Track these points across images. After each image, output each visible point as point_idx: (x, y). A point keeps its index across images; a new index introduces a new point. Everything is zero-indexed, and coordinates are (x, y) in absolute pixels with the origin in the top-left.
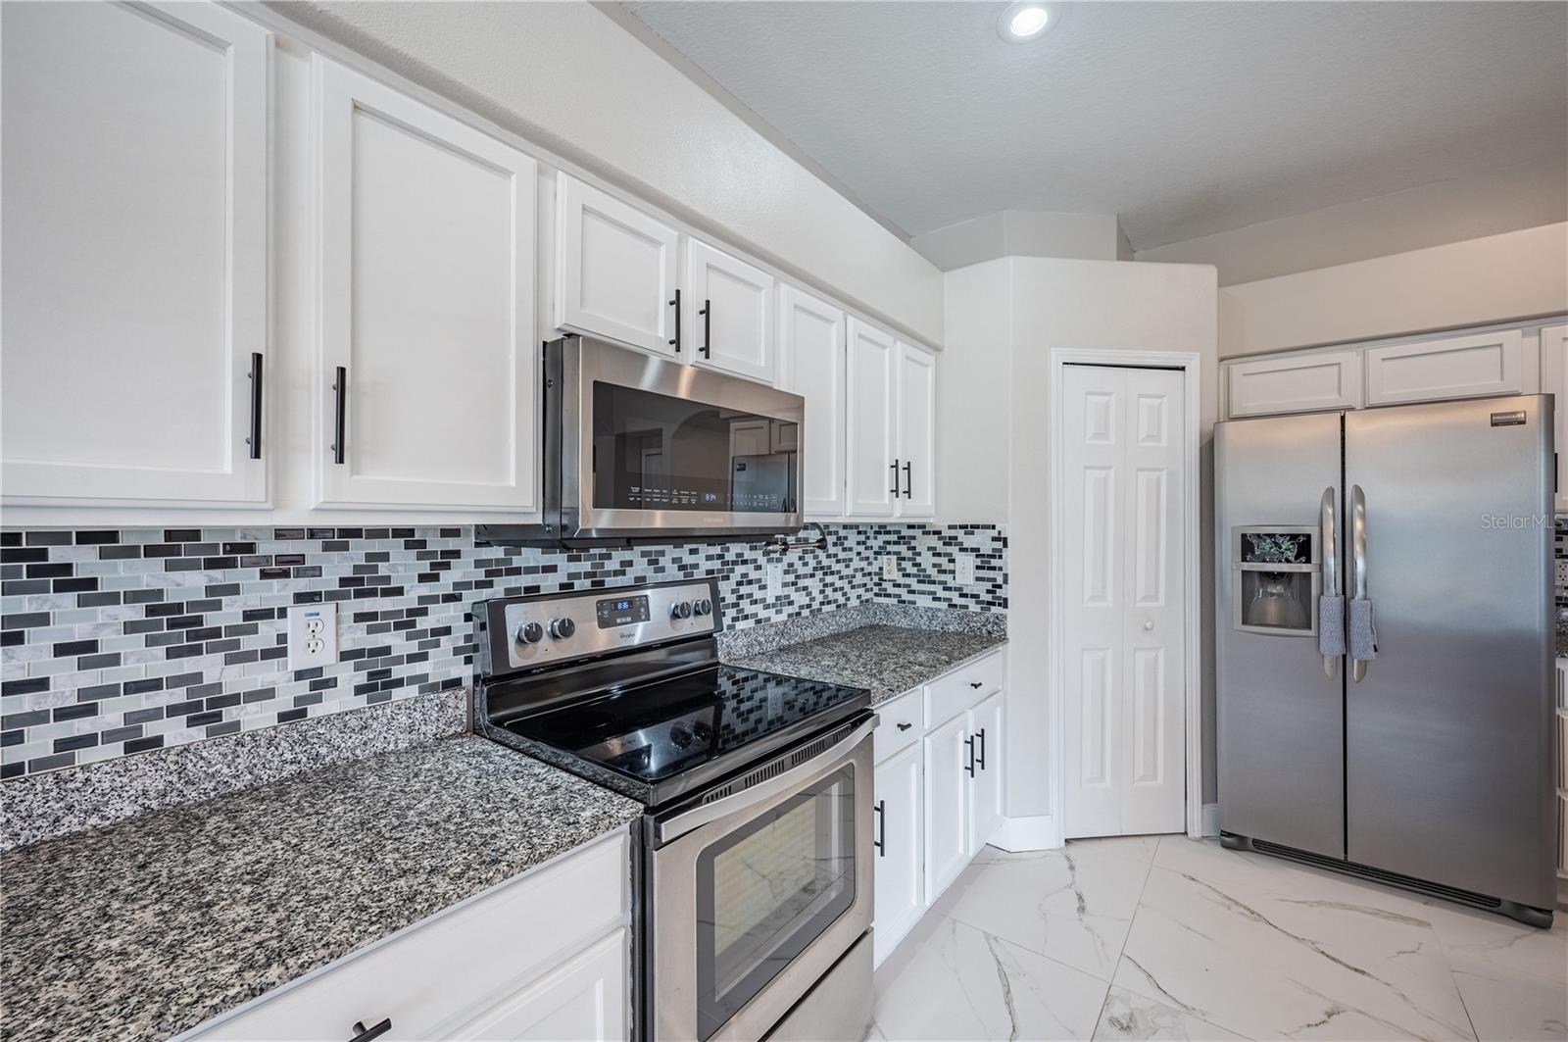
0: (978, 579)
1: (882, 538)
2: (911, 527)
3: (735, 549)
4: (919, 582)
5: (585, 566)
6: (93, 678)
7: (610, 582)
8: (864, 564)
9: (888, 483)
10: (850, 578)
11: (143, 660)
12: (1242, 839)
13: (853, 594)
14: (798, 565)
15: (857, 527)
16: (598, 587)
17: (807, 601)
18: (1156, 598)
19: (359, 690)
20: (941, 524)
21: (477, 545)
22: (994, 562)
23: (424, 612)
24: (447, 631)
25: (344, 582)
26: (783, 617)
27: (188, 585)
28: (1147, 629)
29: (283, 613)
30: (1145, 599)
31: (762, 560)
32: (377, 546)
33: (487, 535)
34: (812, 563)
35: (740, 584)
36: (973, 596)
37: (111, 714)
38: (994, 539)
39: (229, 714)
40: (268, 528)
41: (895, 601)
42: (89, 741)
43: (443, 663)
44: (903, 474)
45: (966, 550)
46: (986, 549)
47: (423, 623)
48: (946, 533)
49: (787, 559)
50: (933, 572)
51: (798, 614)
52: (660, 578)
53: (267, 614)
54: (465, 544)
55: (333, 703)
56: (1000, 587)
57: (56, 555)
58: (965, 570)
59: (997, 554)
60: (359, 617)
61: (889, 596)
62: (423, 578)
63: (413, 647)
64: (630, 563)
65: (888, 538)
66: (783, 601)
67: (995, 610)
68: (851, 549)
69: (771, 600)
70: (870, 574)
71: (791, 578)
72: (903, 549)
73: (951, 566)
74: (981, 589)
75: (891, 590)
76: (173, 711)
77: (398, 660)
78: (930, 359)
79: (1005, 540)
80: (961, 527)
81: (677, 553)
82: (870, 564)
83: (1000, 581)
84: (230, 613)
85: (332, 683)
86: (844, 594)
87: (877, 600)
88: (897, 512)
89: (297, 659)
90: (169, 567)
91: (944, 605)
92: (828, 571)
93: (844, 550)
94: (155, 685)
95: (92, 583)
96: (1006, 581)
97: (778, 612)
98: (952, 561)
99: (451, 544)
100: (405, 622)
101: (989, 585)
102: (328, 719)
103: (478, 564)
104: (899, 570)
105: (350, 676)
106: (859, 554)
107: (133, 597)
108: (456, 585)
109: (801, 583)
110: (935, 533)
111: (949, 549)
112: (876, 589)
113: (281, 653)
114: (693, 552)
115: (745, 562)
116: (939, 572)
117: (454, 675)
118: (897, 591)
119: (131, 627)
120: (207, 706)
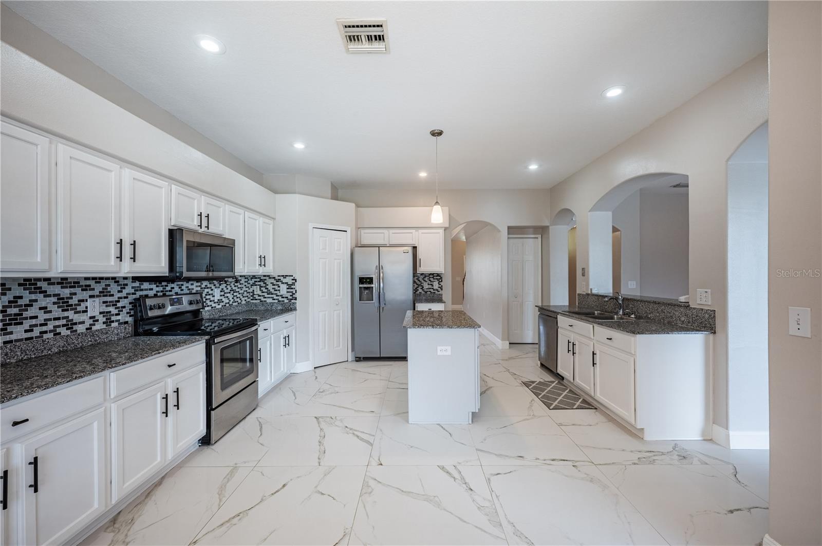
0: (288, 292)
1: (254, 280)
2: (264, 276)
3: (205, 283)
4: (268, 294)
5: (161, 289)
6: (47, 316)
7: (168, 293)
8: (247, 289)
9: (258, 263)
10: (243, 294)
11: (57, 312)
12: (360, 358)
13: (243, 299)
14: (225, 289)
15: (245, 276)
16: (164, 295)
17: (228, 301)
18: (340, 295)
19: (104, 323)
20: (275, 275)
21: (132, 282)
22: (292, 287)
23: (119, 301)
24: (124, 307)
25: (100, 292)
26: (220, 306)
28: (337, 305)
29: (87, 301)
30: (337, 296)
31: (213, 287)
32: (107, 282)
33: (135, 279)
34: (230, 288)
35: (206, 295)
36: (286, 297)
37: (50, 326)
38: (292, 280)
39: (75, 327)
40: (83, 277)
41: (259, 301)
42: (46, 332)
43: (123, 317)
44: (263, 259)
45: (284, 283)
46: (290, 283)
47: (119, 305)
48: (277, 278)
49: (221, 287)
50: (272, 291)
51: (225, 306)
52: (182, 292)
53: (83, 301)
54: (129, 282)
55: (99, 326)
56: (294, 294)
57: (39, 284)
58: (283, 289)
59: (293, 284)
60: (104, 302)
61: (257, 300)
62: (119, 292)
63: (116, 311)
64: (173, 288)
65: (256, 280)
66: (220, 301)
67: (292, 301)
68: (243, 284)
69: (216, 301)
70: (249, 292)
71: (223, 293)
72: (262, 283)
73: (279, 288)
74: (288, 295)
75: (257, 297)
76: (64, 326)
77: (113, 315)
78: (271, 222)
79: (296, 280)
80: (282, 276)
81: (187, 285)
82: (249, 289)
83: (294, 292)
84: (74, 301)
85: (97, 321)
86: (240, 299)
87: (252, 301)
88: (260, 271)
89: (90, 314)
90: (62, 288)
91: (276, 301)
92: (235, 291)
93: (240, 284)
94: (58, 319)
95: (46, 292)
96: (296, 292)
97: (219, 305)
98: (279, 287)
99: (126, 282)
100: (114, 304)
101: (291, 294)
102: (98, 330)
103: (133, 287)
104: (260, 291)
105: (102, 319)
106: (245, 285)
107: (55, 295)
108: (127, 294)
109: (226, 295)
110: (273, 278)
111: (278, 283)
112: (252, 298)
113: (86, 311)
114: (192, 284)
115: (208, 288)
116: (275, 290)
117: (126, 320)
118: (260, 298)
119: (54, 303)
120: (70, 325)
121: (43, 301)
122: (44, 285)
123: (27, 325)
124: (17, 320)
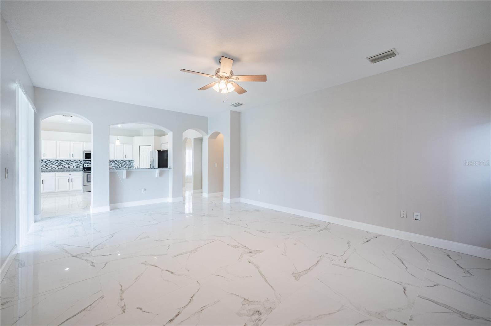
6: (65, 165)
10: (127, 165)
11: (67, 165)
25: (75, 162)
27: (68, 162)
31: (111, 162)
32: (77, 161)
37: (65, 167)
40: (72, 160)
53: (72, 163)
55: (75, 168)
60: (76, 164)
62: (80, 162)
66: (114, 166)
84: (70, 163)
100: (79, 165)
105: (76, 167)
113: (72, 165)
120: (69, 167)
121: (64, 163)
122: (65, 161)
123: (61, 166)
124: (60, 165)
